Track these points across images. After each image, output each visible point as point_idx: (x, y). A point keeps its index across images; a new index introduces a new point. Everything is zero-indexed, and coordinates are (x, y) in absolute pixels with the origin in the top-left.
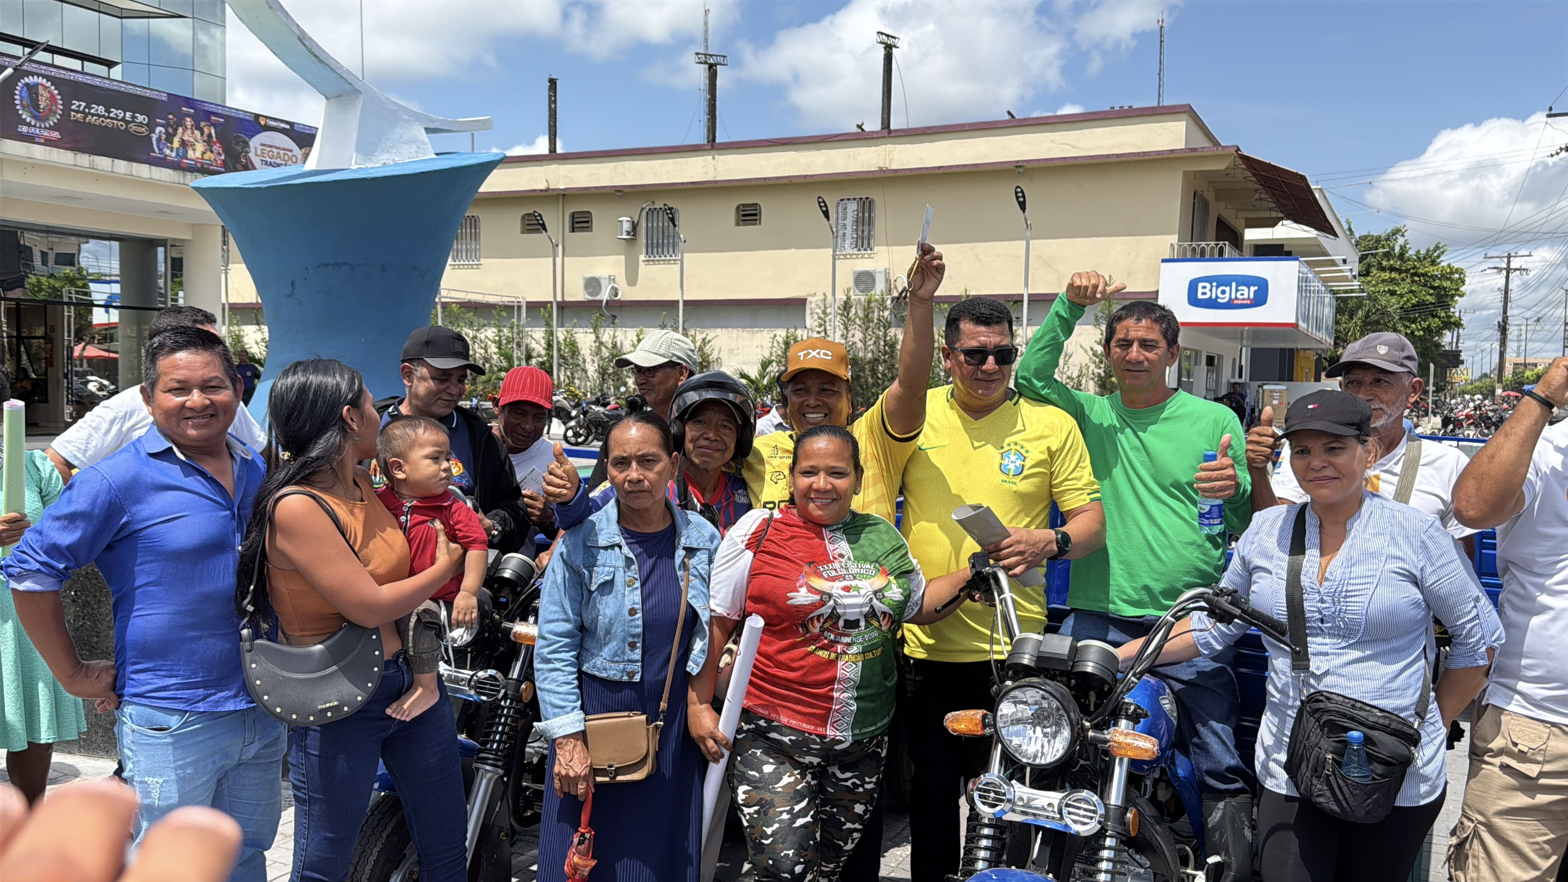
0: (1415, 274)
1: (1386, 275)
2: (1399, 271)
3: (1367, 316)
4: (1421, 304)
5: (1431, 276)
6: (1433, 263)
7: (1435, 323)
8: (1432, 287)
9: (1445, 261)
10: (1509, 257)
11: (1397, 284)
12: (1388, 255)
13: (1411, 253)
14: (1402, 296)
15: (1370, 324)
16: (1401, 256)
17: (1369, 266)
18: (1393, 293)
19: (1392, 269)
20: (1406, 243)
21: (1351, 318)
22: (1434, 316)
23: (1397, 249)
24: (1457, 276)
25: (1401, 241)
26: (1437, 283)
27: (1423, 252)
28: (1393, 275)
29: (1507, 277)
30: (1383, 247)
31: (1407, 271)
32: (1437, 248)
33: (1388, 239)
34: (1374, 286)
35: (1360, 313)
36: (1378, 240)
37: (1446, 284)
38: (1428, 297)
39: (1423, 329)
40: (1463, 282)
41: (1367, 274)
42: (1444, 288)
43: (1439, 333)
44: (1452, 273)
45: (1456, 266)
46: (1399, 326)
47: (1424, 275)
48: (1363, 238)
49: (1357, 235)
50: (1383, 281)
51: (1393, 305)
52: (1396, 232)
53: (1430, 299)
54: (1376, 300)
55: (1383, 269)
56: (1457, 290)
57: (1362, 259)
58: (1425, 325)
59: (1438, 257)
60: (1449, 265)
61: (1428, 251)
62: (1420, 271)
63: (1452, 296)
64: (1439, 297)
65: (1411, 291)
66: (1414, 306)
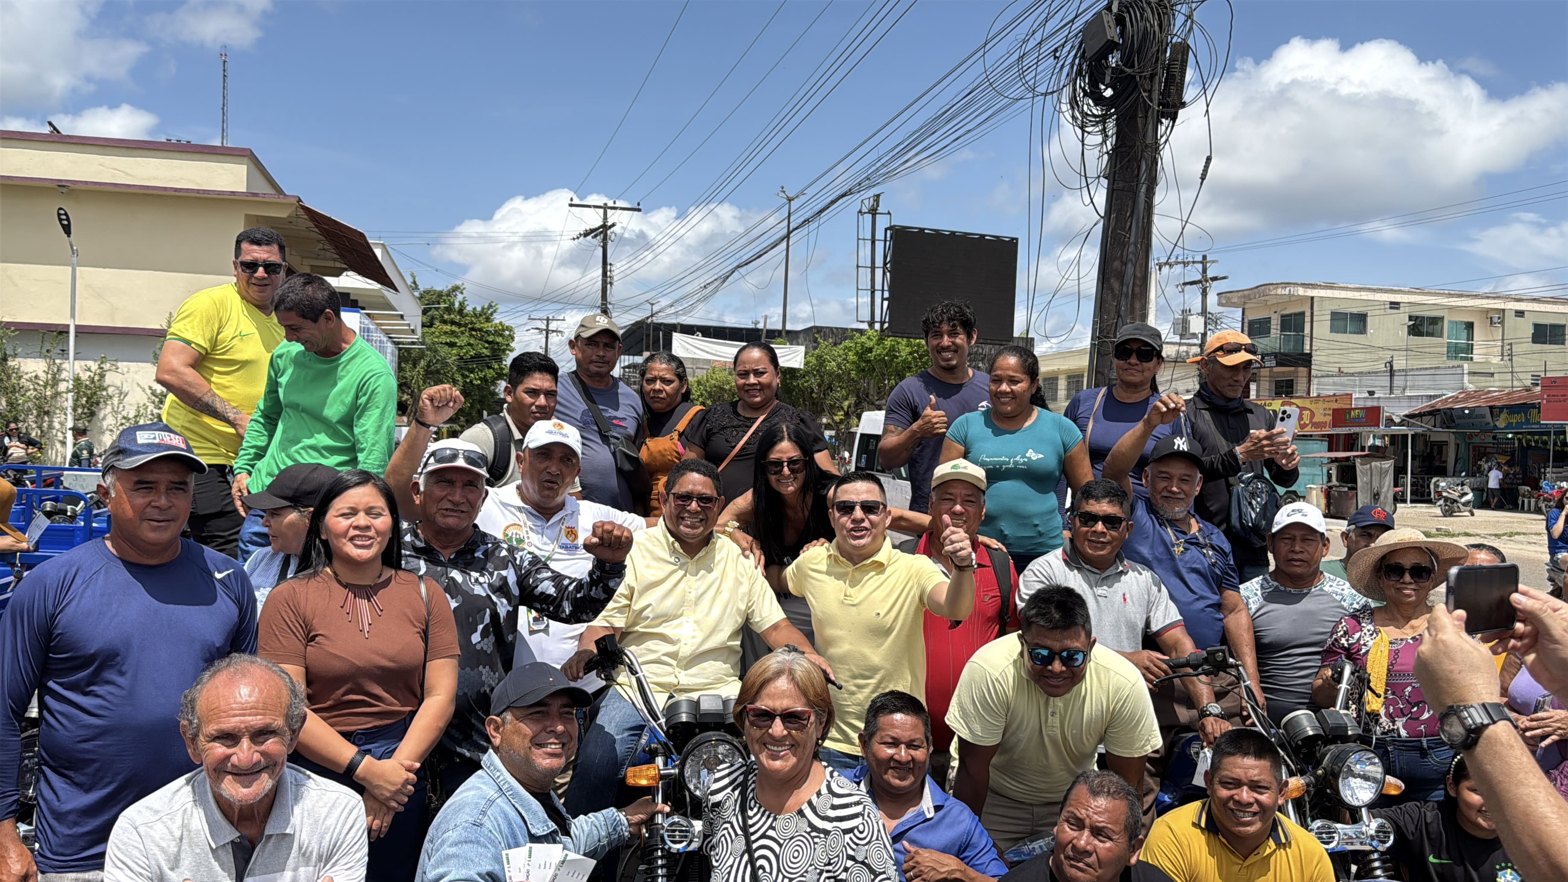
0: (473, 329)
1: (447, 328)
2: (459, 325)
3: (428, 366)
4: (478, 357)
5: (486, 332)
6: (488, 320)
7: (490, 373)
8: (487, 342)
9: (497, 319)
10: (548, 320)
11: (457, 337)
12: (449, 310)
13: (469, 309)
14: (461, 347)
15: (432, 373)
16: (461, 311)
17: (433, 318)
18: (452, 345)
19: (453, 323)
20: (464, 299)
21: (414, 366)
22: (489, 368)
23: (457, 305)
24: (507, 333)
25: (460, 297)
26: (490, 339)
27: (479, 309)
28: (454, 328)
29: (547, 338)
30: (445, 301)
31: (466, 325)
32: (490, 306)
33: (448, 295)
34: (437, 337)
35: (423, 363)
36: (440, 294)
37: (499, 339)
38: (484, 350)
39: (480, 379)
40: (513, 338)
41: (431, 326)
42: (498, 343)
43: (494, 383)
44: (503, 330)
45: (507, 324)
46: (458, 377)
47: (480, 330)
48: (427, 292)
49: (422, 288)
50: (446, 333)
51: (452, 356)
52: (456, 289)
53: (486, 352)
54: (436, 351)
55: (445, 322)
56: (508, 345)
57: (425, 312)
58: (482, 375)
59: (492, 314)
60: (501, 323)
61: (483, 309)
62: (477, 326)
63: (504, 351)
64: (493, 350)
65: (470, 344)
66: (472, 357)
